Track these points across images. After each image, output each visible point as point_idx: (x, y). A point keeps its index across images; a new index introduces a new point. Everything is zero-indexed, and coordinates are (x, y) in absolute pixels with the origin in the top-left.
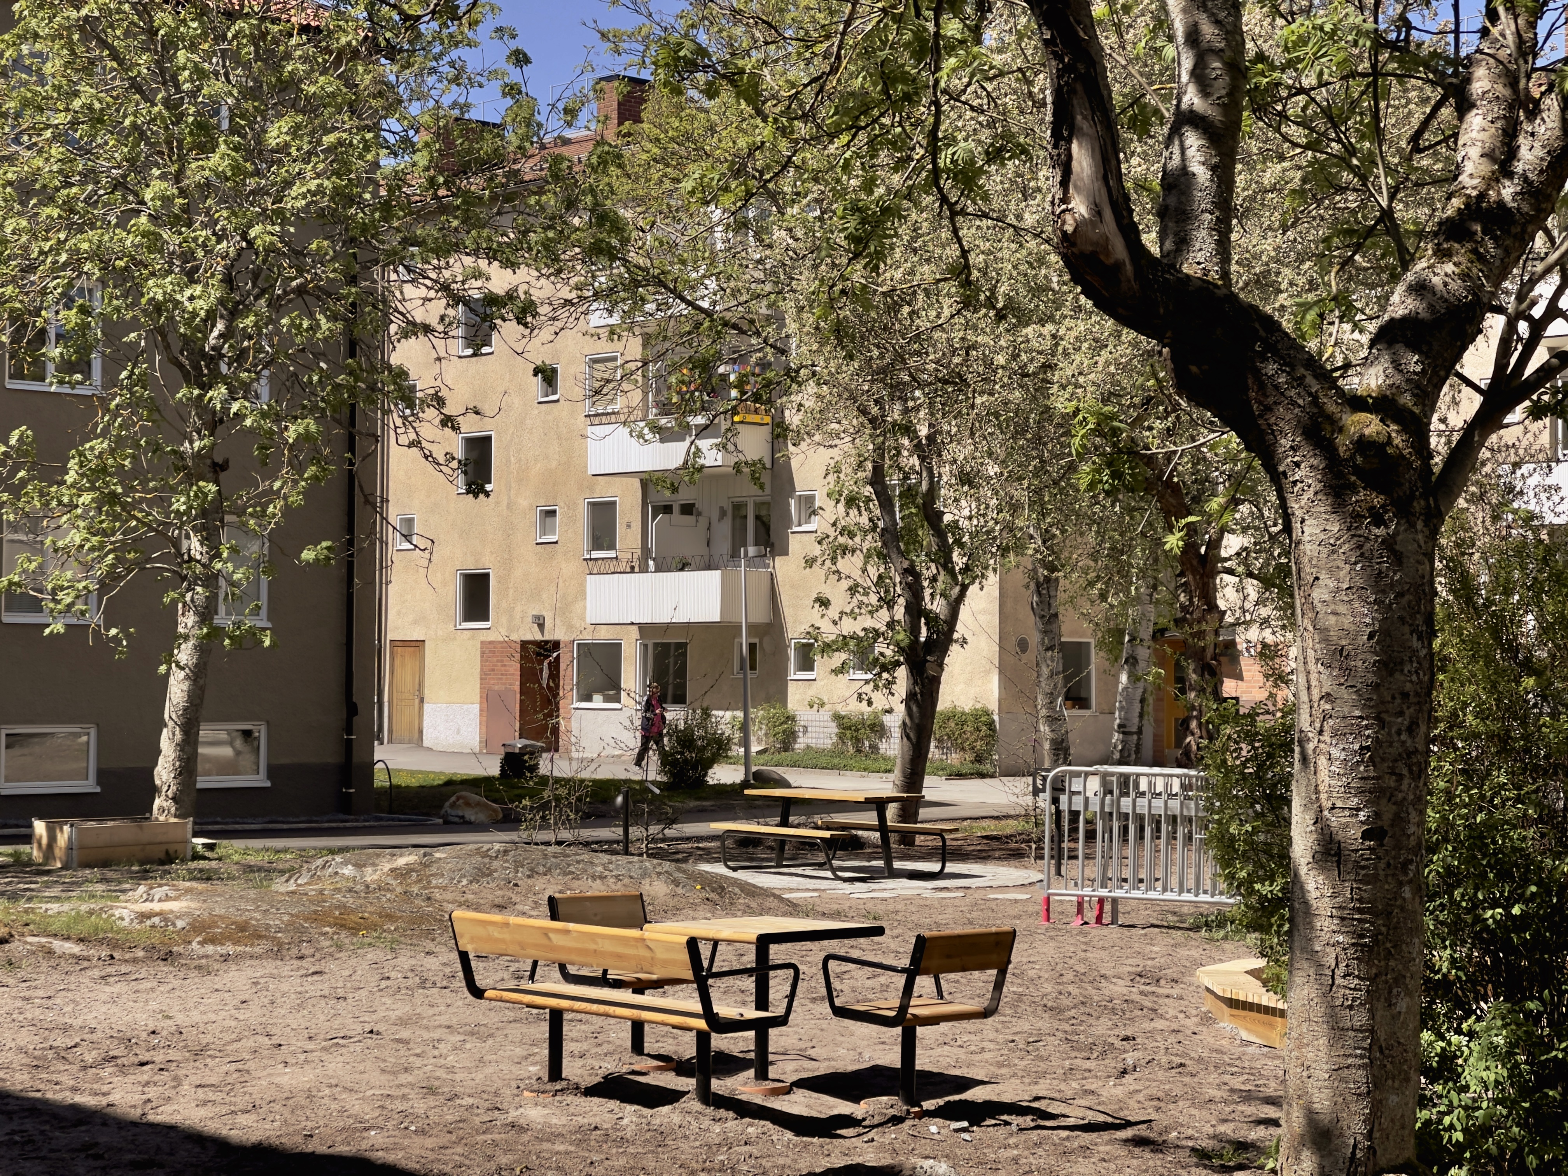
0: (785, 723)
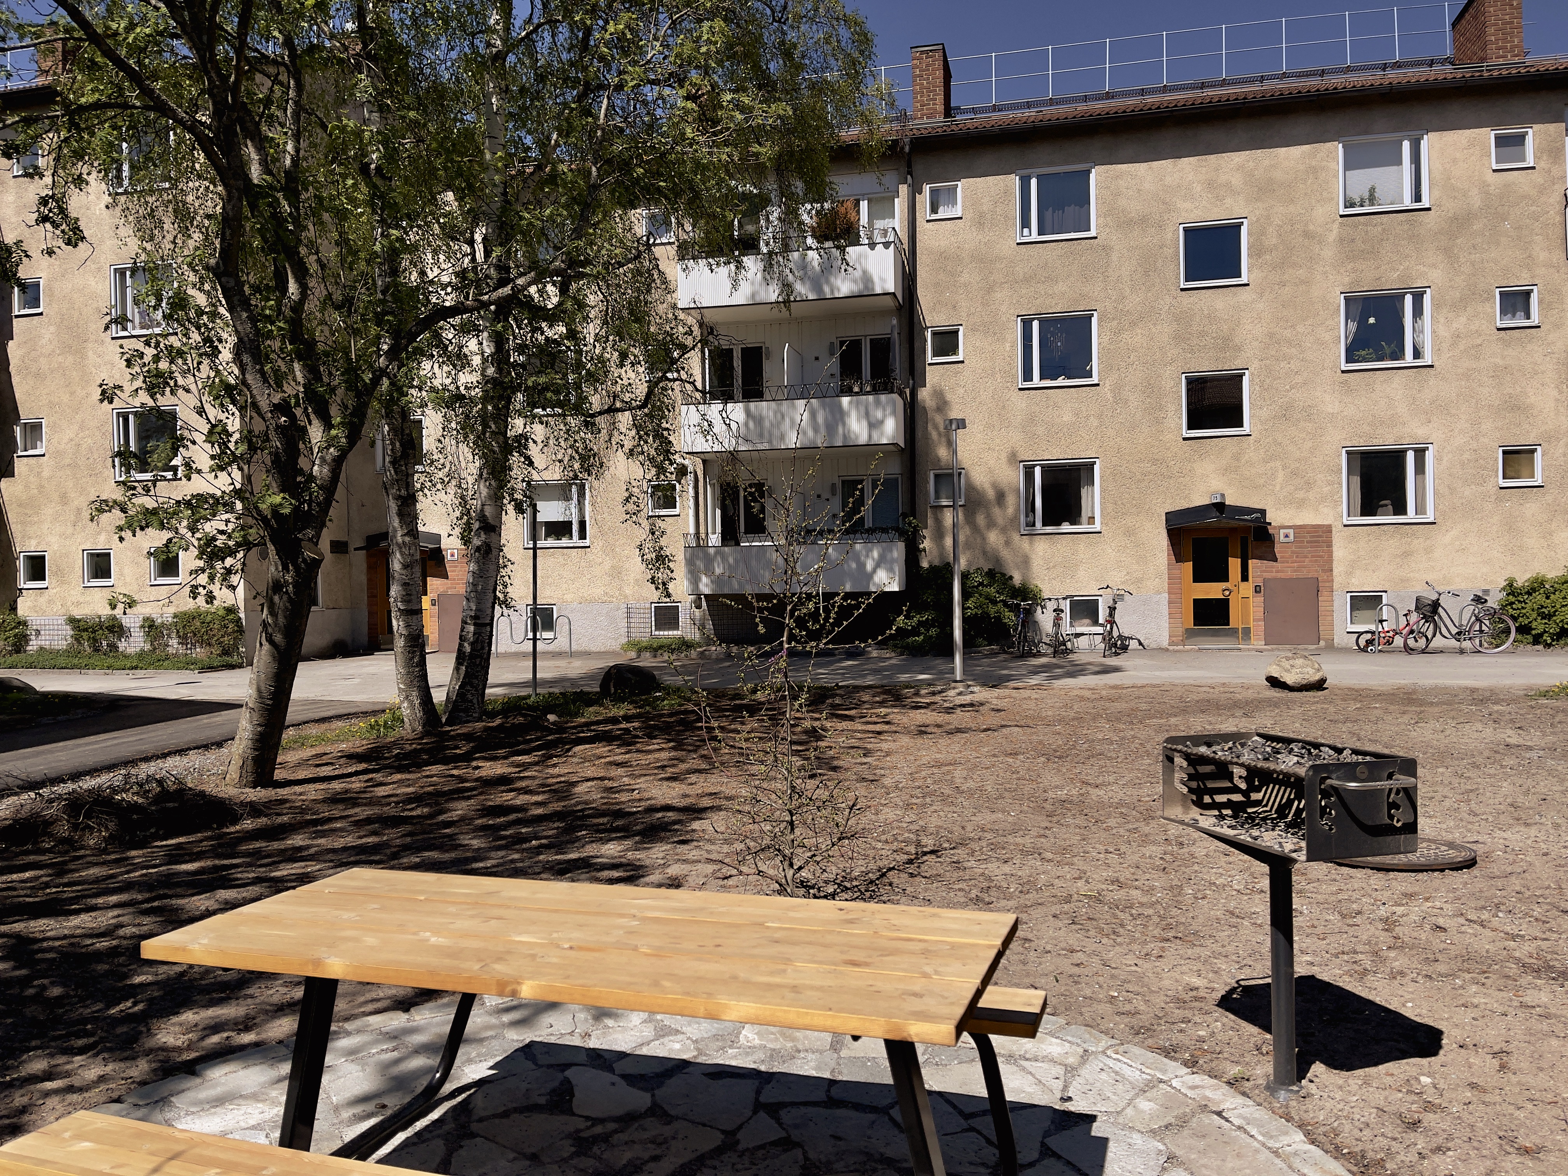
0: (15, 627)
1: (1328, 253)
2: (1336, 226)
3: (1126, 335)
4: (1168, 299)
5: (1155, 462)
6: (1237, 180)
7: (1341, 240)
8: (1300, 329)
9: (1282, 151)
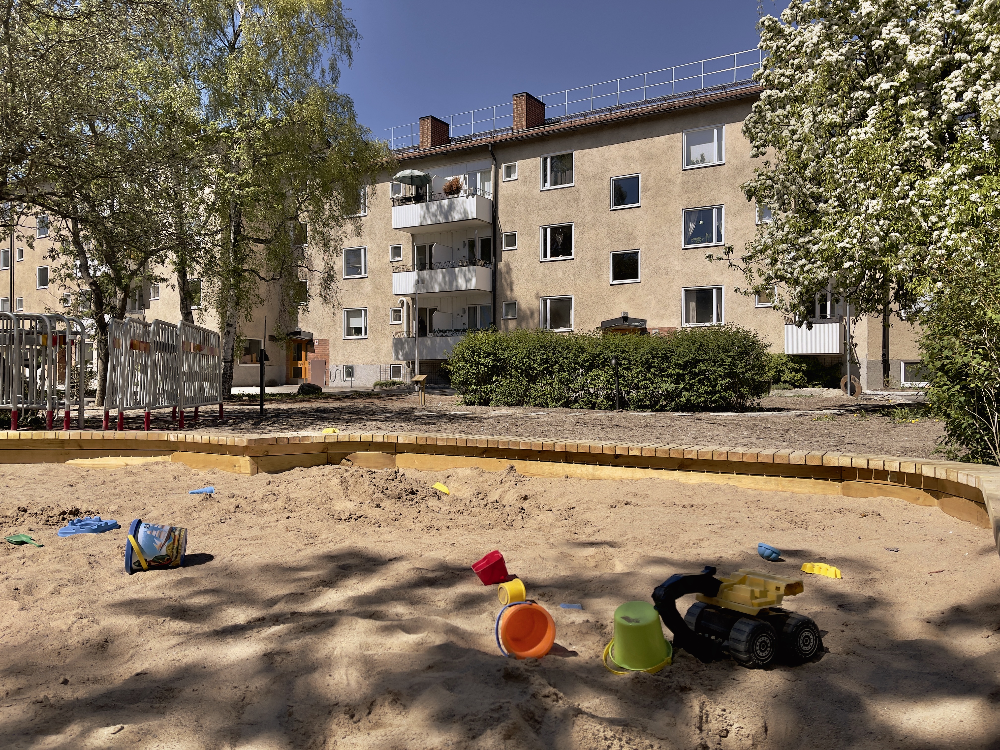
1: (677, 189)
2: (681, 175)
3: (586, 234)
4: (605, 215)
5: (597, 296)
6: (636, 154)
7: (683, 182)
8: (664, 228)
9: (656, 139)
